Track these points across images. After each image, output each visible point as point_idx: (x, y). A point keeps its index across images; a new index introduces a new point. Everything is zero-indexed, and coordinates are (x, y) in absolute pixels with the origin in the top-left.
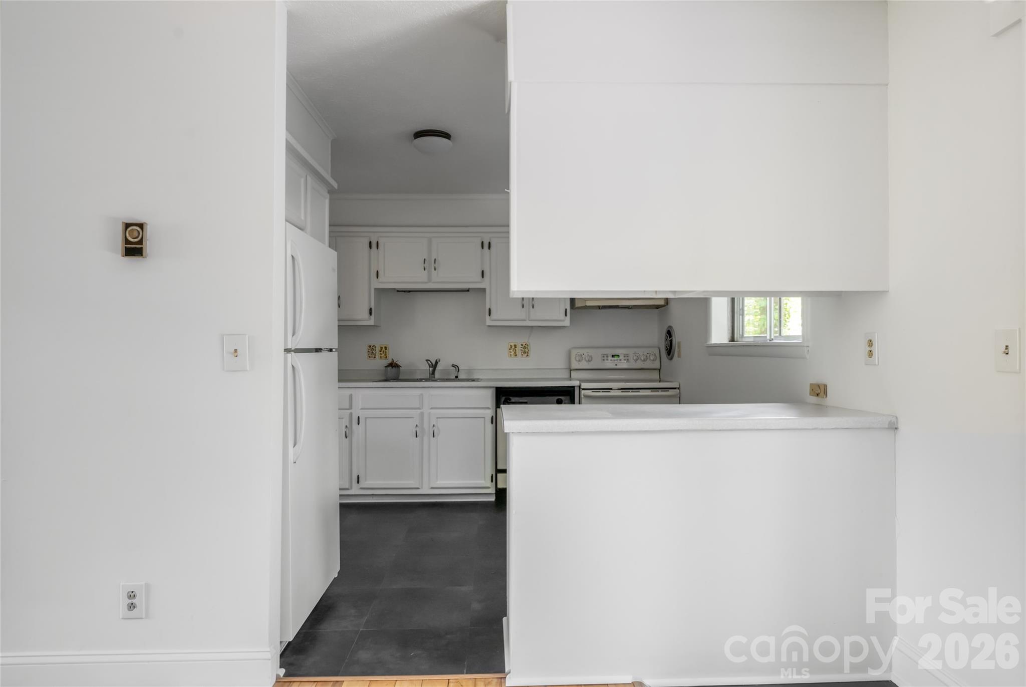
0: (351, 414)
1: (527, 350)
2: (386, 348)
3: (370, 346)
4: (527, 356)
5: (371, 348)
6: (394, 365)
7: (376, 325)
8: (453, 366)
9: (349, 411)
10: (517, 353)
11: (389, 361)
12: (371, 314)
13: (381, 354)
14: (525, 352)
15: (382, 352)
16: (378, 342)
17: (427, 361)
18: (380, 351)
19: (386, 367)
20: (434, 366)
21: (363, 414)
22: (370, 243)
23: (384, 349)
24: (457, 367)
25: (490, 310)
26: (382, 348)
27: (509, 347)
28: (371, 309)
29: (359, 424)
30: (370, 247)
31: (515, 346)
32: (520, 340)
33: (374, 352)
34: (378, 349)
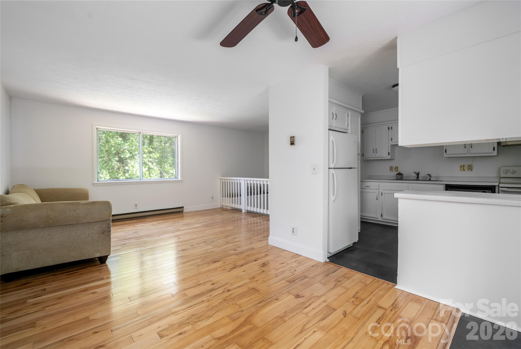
0: (379, 192)
1: (471, 168)
2: (397, 168)
3: (391, 167)
4: (471, 170)
5: (391, 168)
6: (400, 174)
7: (391, 158)
8: (428, 175)
9: (378, 190)
10: (465, 169)
11: (398, 172)
12: (389, 154)
13: (395, 170)
14: (470, 169)
15: (396, 169)
16: (394, 164)
17: (414, 172)
19: (396, 175)
20: (418, 174)
21: (383, 192)
22: (389, 128)
23: (396, 168)
24: (430, 176)
25: (446, 150)
26: (396, 167)
27: (460, 166)
28: (389, 153)
29: (382, 195)
30: (389, 129)
31: (464, 166)
32: (466, 163)
33: (392, 169)
34: (394, 168)
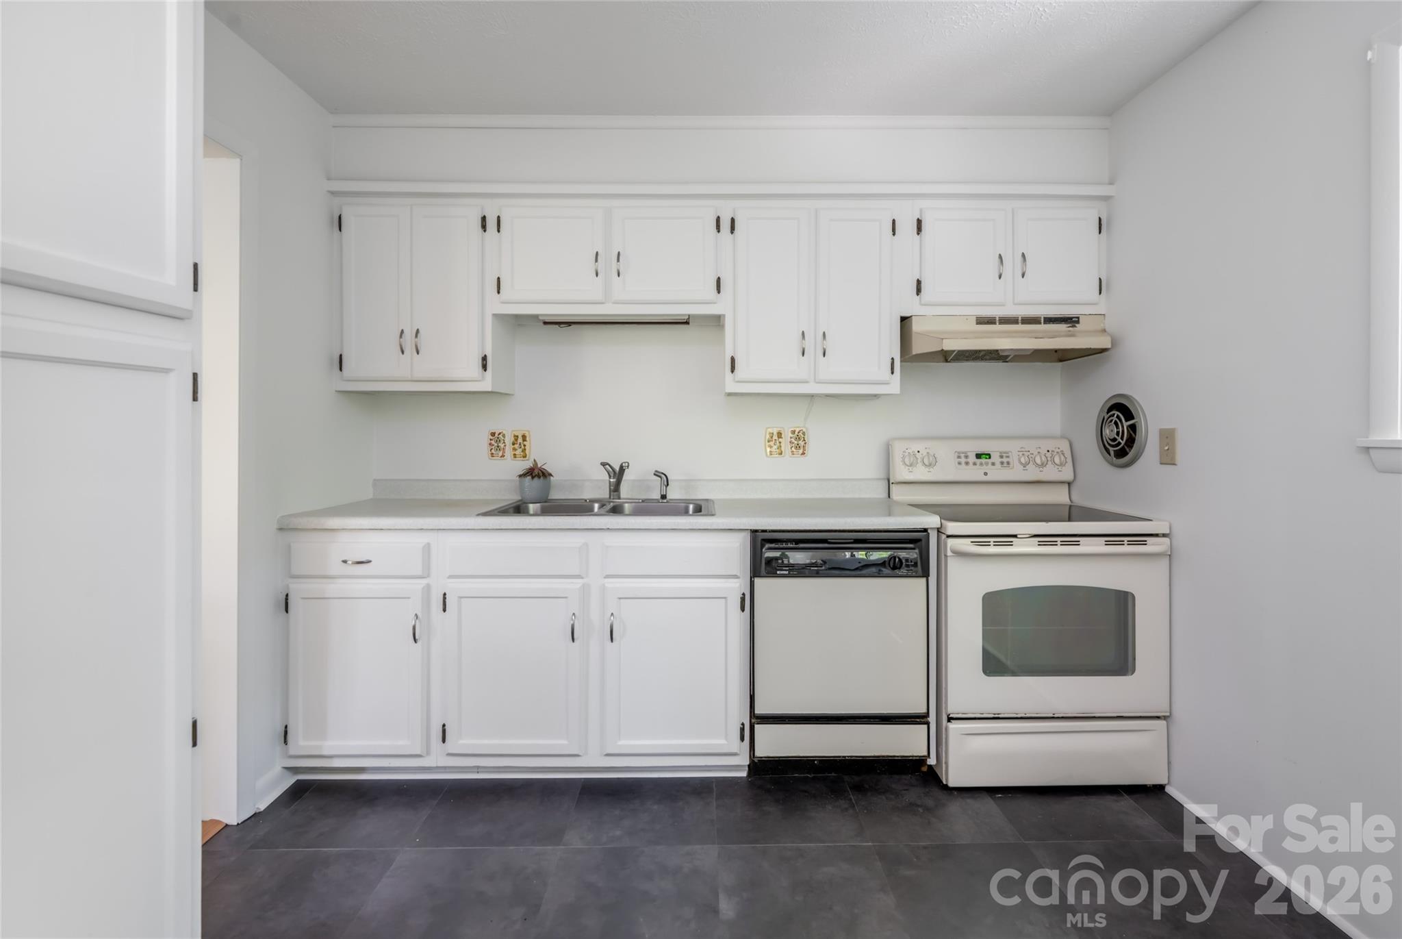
0: (428, 588)
1: (802, 443)
2: (524, 438)
3: (493, 434)
4: (803, 454)
5: (496, 439)
6: (536, 472)
7: (494, 390)
8: (657, 474)
9: (424, 581)
10: (783, 449)
11: (528, 464)
12: (485, 367)
13: (515, 449)
14: (798, 447)
15: (516, 446)
16: (508, 426)
17: (604, 464)
18: (513, 444)
19: (520, 476)
20: (618, 475)
21: (455, 588)
22: (484, 219)
23: (520, 440)
24: (663, 476)
25: (733, 360)
26: (516, 437)
27: (768, 436)
28: (484, 359)
29: (444, 610)
30: (484, 227)
31: (780, 435)
32: (788, 422)
33: (502, 445)
34: (509, 440)
